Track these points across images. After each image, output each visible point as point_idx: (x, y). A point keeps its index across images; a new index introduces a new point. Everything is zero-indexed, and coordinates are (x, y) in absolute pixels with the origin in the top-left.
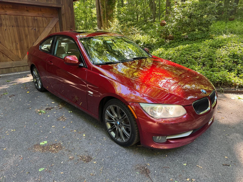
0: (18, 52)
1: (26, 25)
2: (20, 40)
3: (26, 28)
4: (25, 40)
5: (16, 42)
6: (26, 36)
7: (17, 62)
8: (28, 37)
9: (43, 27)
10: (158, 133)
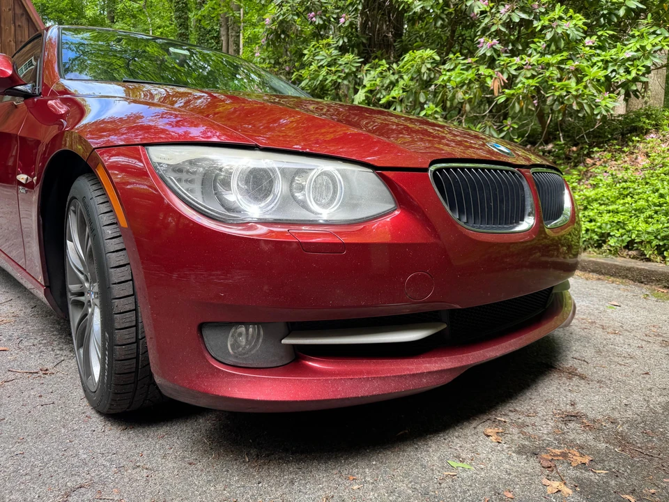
10: (225, 295)
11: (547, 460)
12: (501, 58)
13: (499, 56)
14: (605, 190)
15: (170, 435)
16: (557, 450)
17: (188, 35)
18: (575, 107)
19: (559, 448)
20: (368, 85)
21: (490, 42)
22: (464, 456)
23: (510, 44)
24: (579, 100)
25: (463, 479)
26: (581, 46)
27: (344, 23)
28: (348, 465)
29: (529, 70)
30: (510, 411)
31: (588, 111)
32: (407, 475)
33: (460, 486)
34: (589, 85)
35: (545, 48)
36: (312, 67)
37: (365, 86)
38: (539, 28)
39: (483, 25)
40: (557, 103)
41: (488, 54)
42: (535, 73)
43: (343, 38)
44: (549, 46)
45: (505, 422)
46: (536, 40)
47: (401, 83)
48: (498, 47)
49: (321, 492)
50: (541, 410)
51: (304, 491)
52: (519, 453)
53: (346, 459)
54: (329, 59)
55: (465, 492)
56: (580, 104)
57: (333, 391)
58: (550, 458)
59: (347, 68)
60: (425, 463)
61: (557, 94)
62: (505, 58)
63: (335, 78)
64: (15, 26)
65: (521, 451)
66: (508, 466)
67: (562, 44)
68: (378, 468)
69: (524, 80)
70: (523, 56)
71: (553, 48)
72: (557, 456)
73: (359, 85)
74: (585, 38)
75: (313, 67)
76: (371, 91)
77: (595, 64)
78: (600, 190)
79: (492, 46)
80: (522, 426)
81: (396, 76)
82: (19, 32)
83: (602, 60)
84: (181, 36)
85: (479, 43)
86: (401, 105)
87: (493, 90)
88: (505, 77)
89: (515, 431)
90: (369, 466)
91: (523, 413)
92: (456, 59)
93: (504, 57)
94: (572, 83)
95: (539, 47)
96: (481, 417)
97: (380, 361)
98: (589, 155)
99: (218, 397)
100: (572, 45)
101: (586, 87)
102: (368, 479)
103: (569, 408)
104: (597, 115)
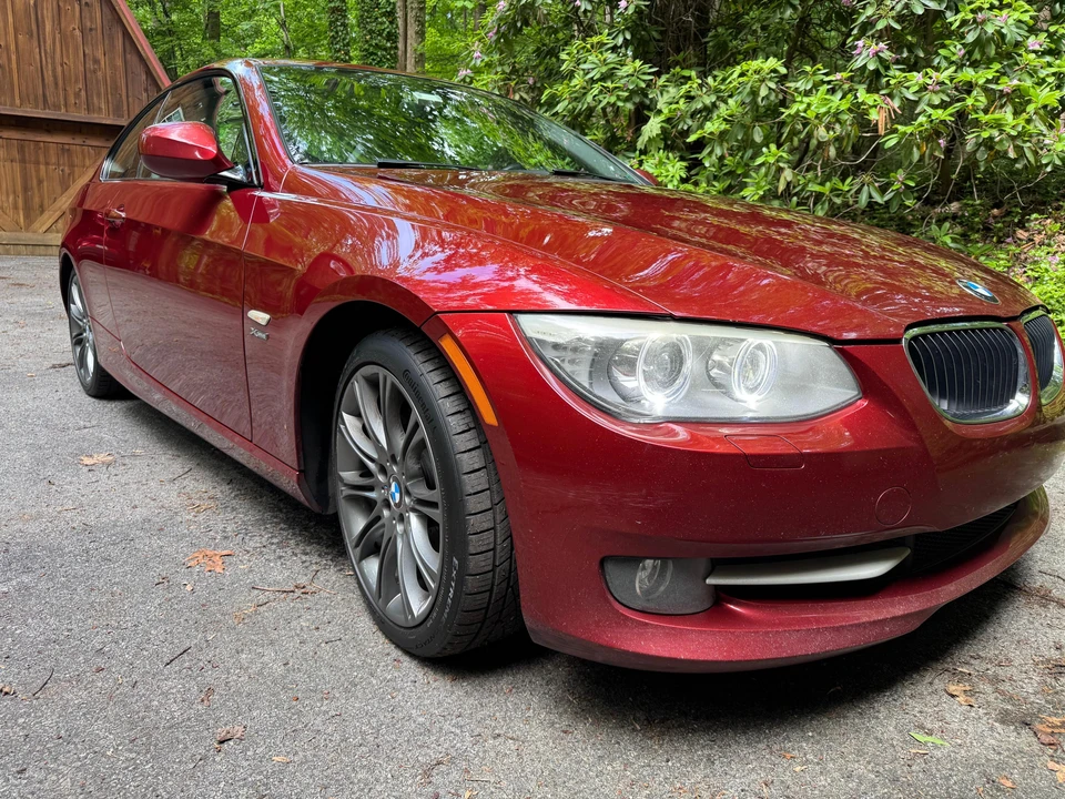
0: (18, 214)
1: (42, 159)
2: (26, 189)
3: (42, 167)
4: (36, 191)
5: (14, 192)
6: (40, 182)
7: (14, 234)
8: (45, 184)
9: (84, 166)
10: (643, 524)
11: (1047, 734)
12: (891, 73)
13: (887, 68)
14: (1055, 287)
15: (518, 688)
16: (1055, 719)
17: (345, 11)
18: (1012, 155)
19: (1056, 715)
20: (666, 111)
21: (874, 48)
22: (929, 726)
23: (905, 50)
24: (1019, 143)
25: (938, 760)
26: (1022, 51)
27: (626, 9)
28: (775, 736)
29: (935, 92)
30: (971, 657)
31: (1032, 159)
32: (860, 753)
33: (938, 770)
34: (1034, 117)
35: (964, 56)
36: (574, 82)
37: (660, 112)
38: (957, 24)
39: (862, 18)
40: (982, 148)
41: (871, 67)
42: (947, 99)
43: (623, 34)
44: (970, 53)
45: (970, 674)
46: (947, 42)
47: (723, 110)
48: (887, 55)
49: (754, 776)
50: (1017, 656)
51: (732, 773)
52: (1003, 722)
53: (770, 728)
54: (604, 69)
55: (947, 779)
56: (1019, 149)
57: (776, 648)
58: (1050, 730)
59: (633, 82)
60: (879, 736)
61: (985, 135)
62: (898, 73)
63: (613, 99)
64: (80, 5)
65: (1005, 718)
66: (993, 742)
67: (992, 51)
68: (818, 742)
69: (930, 110)
70: (928, 70)
71: (977, 56)
72: (1057, 727)
73: (650, 109)
74: (1027, 38)
75: (577, 81)
76: (668, 120)
77: (1044, 80)
78: (1045, 288)
79: (876, 54)
80: (995, 680)
81: (713, 98)
82: (86, 14)
83: (1054, 74)
84: (333, 12)
85: (856, 47)
86: (721, 145)
87: (876, 125)
88: (896, 104)
89: (988, 688)
90: (807, 740)
91: (991, 661)
92: (813, 72)
93: (895, 72)
94: (1007, 114)
95: (954, 54)
96: (934, 665)
97: (830, 604)
98: (1022, 225)
99: (626, 652)
100: (1007, 53)
101: (1029, 121)
102: (810, 757)
103: (1055, 654)
104: (1047, 165)
